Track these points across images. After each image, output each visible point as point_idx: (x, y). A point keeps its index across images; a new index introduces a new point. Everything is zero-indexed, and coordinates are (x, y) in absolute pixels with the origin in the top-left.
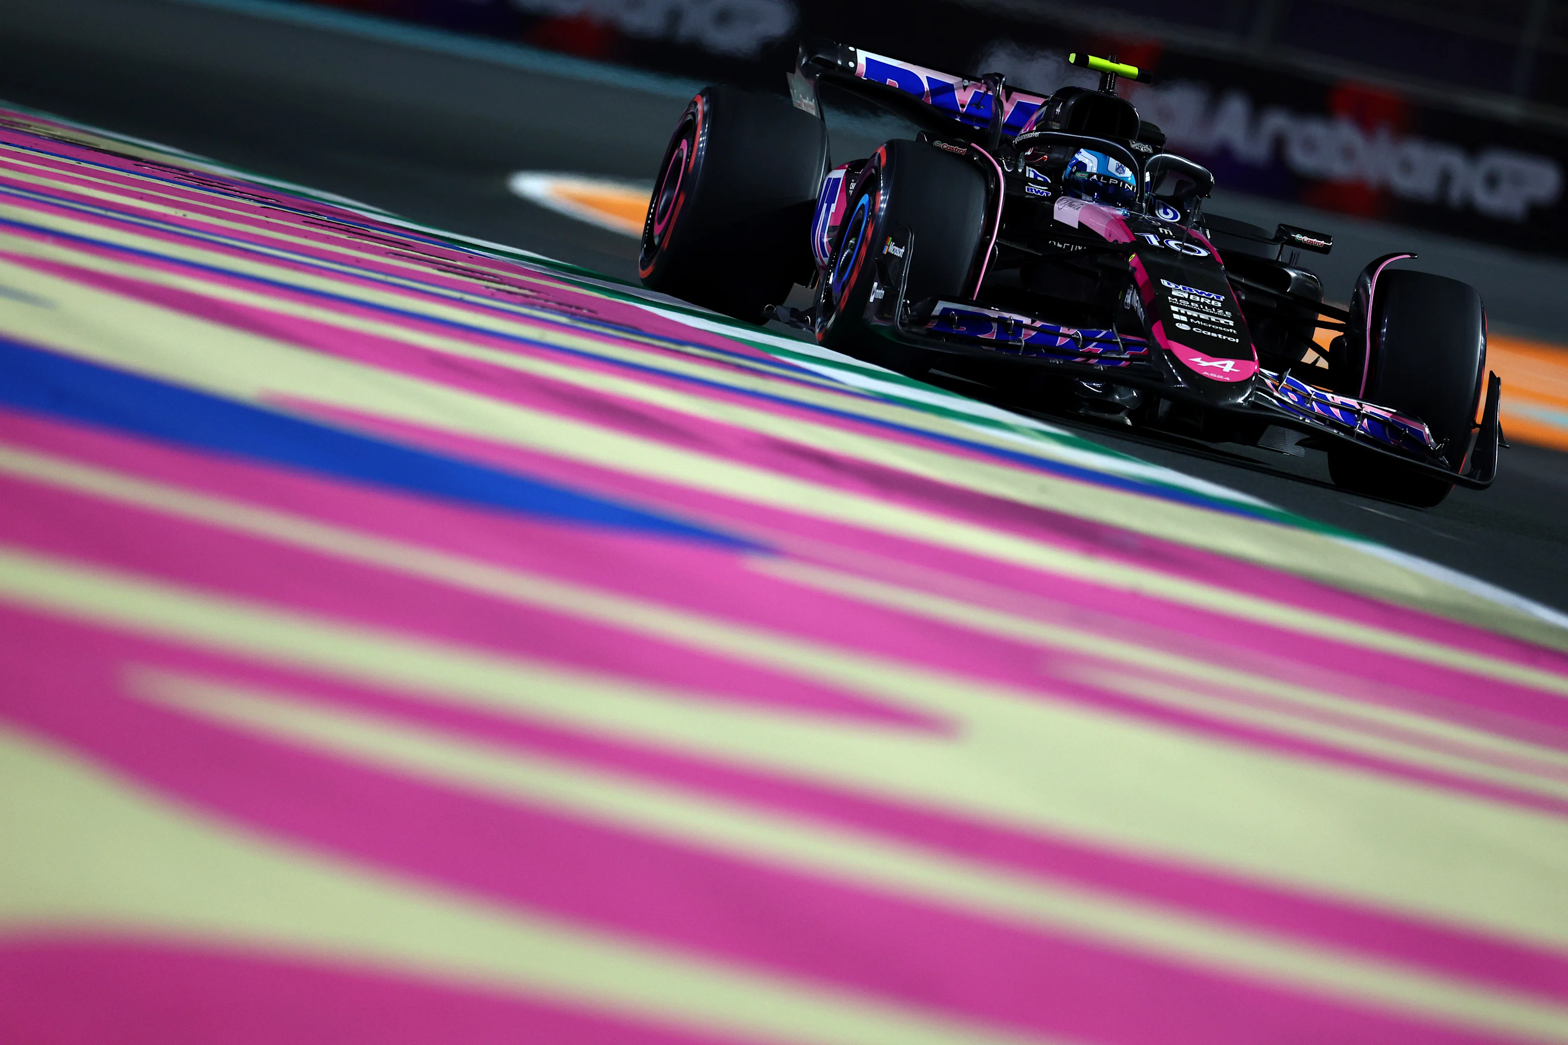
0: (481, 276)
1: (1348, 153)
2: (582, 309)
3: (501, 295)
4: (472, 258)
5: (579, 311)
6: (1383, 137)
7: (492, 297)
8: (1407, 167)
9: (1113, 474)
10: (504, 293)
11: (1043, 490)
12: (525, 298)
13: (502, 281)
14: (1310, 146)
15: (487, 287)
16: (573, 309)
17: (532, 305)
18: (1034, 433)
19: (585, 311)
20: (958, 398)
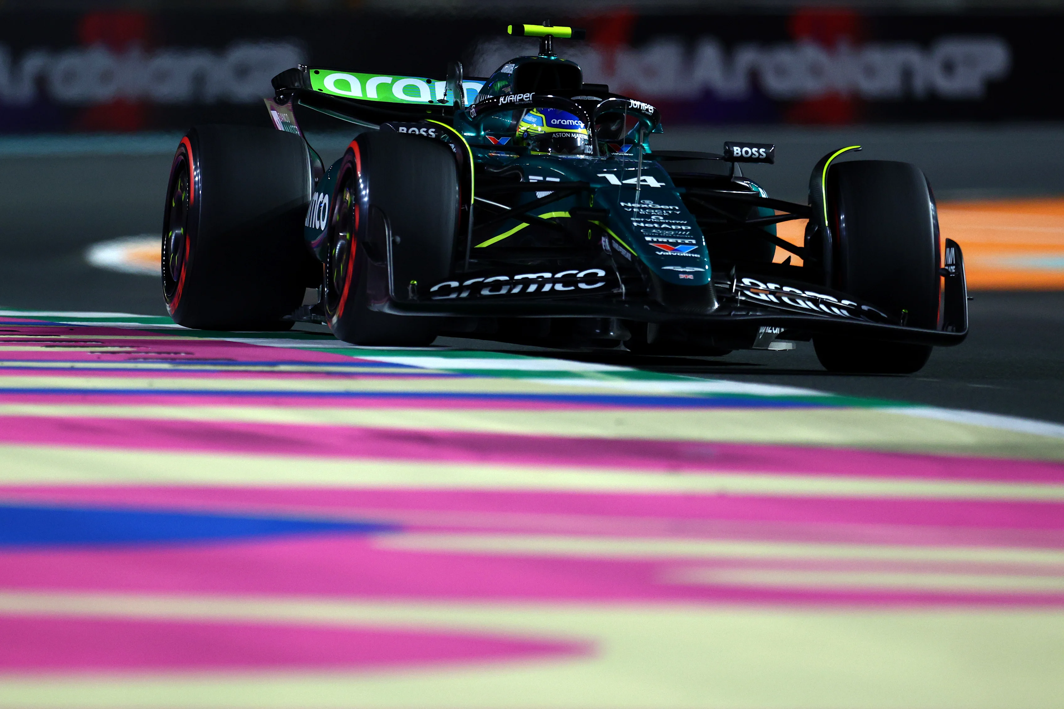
0: (85, 343)
1: (816, 71)
2: (179, 353)
3: (104, 357)
4: (73, 330)
5: (178, 356)
6: (844, 48)
7: (99, 360)
8: (870, 71)
9: (677, 395)
10: (109, 354)
11: (619, 422)
12: (128, 355)
13: (104, 343)
14: (781, 71)
15: (92, 352)
16: (172, 355)
17: (135, 360)
18: (600, 375)
19: (183, 354)
20: (526, 359)
